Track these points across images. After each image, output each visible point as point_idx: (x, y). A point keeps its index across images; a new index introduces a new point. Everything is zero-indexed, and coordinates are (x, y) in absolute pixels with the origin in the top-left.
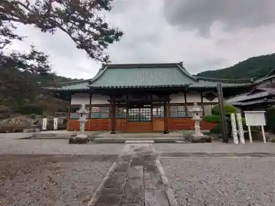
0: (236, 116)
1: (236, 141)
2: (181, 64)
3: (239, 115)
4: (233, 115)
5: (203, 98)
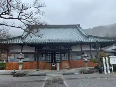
0: (105, 59)
1: (106, 72)
2: (79, 25)
3: (107, 58)
4: (104, 58)
5: (92, 48)
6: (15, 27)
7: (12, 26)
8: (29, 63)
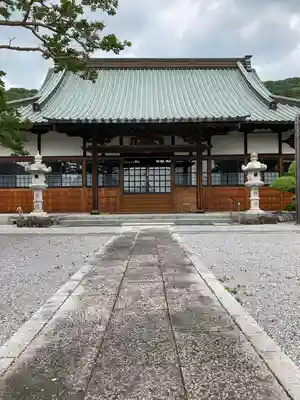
5: (284, 145)
6: (18, 49)
7: (9, 47)
8: (65, 193)
